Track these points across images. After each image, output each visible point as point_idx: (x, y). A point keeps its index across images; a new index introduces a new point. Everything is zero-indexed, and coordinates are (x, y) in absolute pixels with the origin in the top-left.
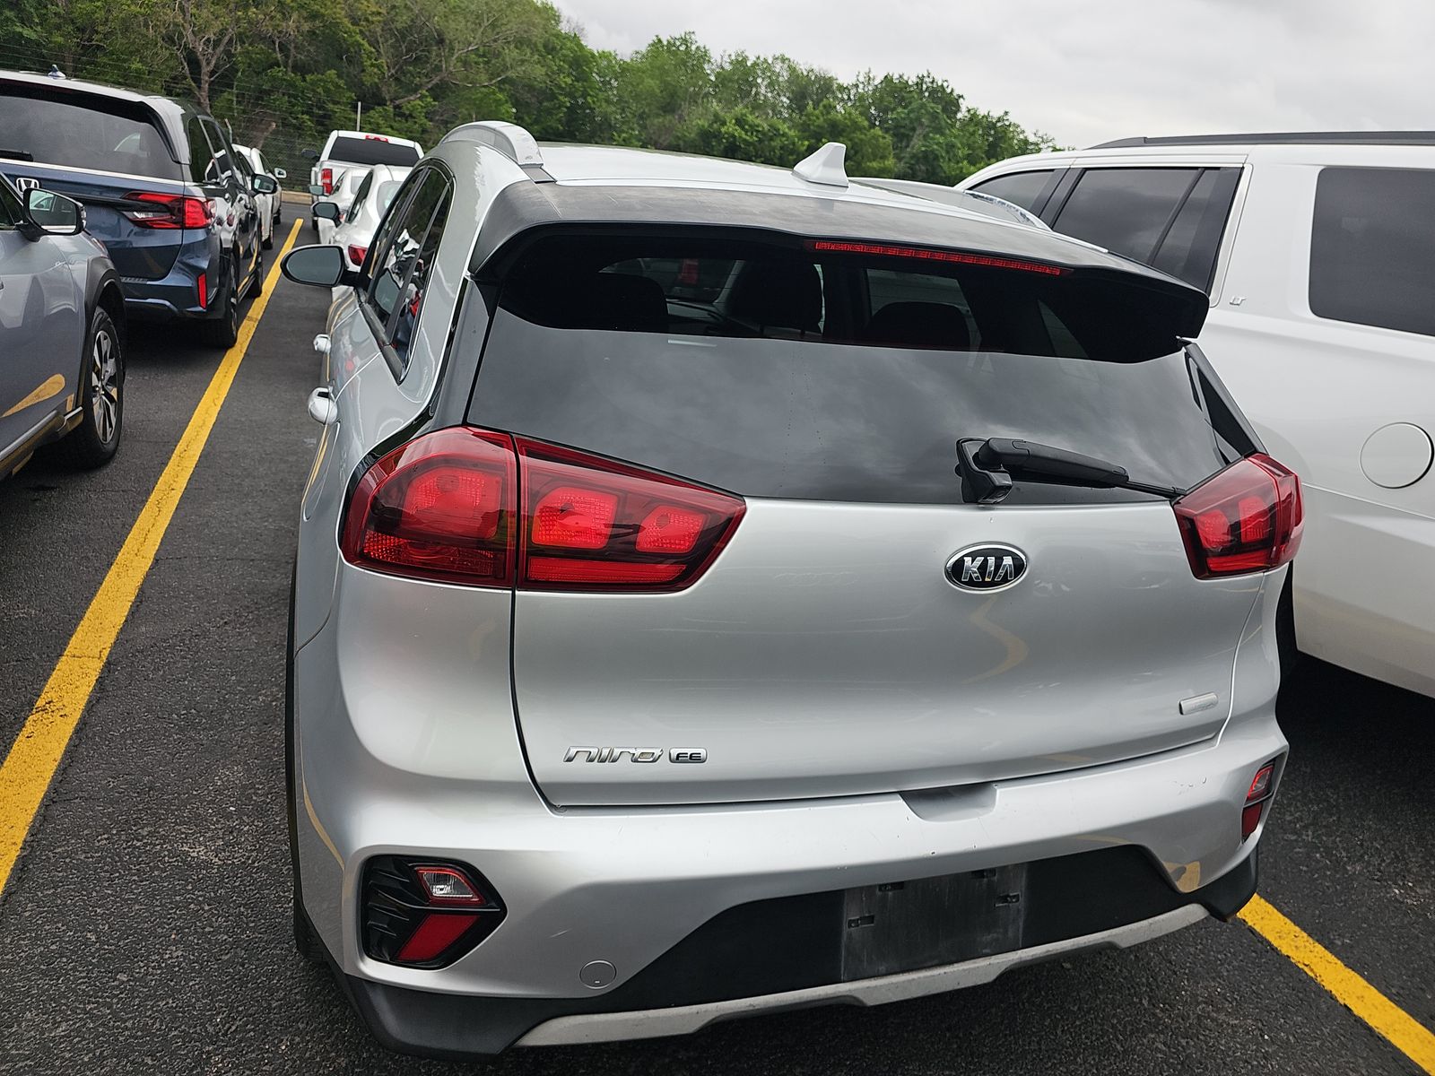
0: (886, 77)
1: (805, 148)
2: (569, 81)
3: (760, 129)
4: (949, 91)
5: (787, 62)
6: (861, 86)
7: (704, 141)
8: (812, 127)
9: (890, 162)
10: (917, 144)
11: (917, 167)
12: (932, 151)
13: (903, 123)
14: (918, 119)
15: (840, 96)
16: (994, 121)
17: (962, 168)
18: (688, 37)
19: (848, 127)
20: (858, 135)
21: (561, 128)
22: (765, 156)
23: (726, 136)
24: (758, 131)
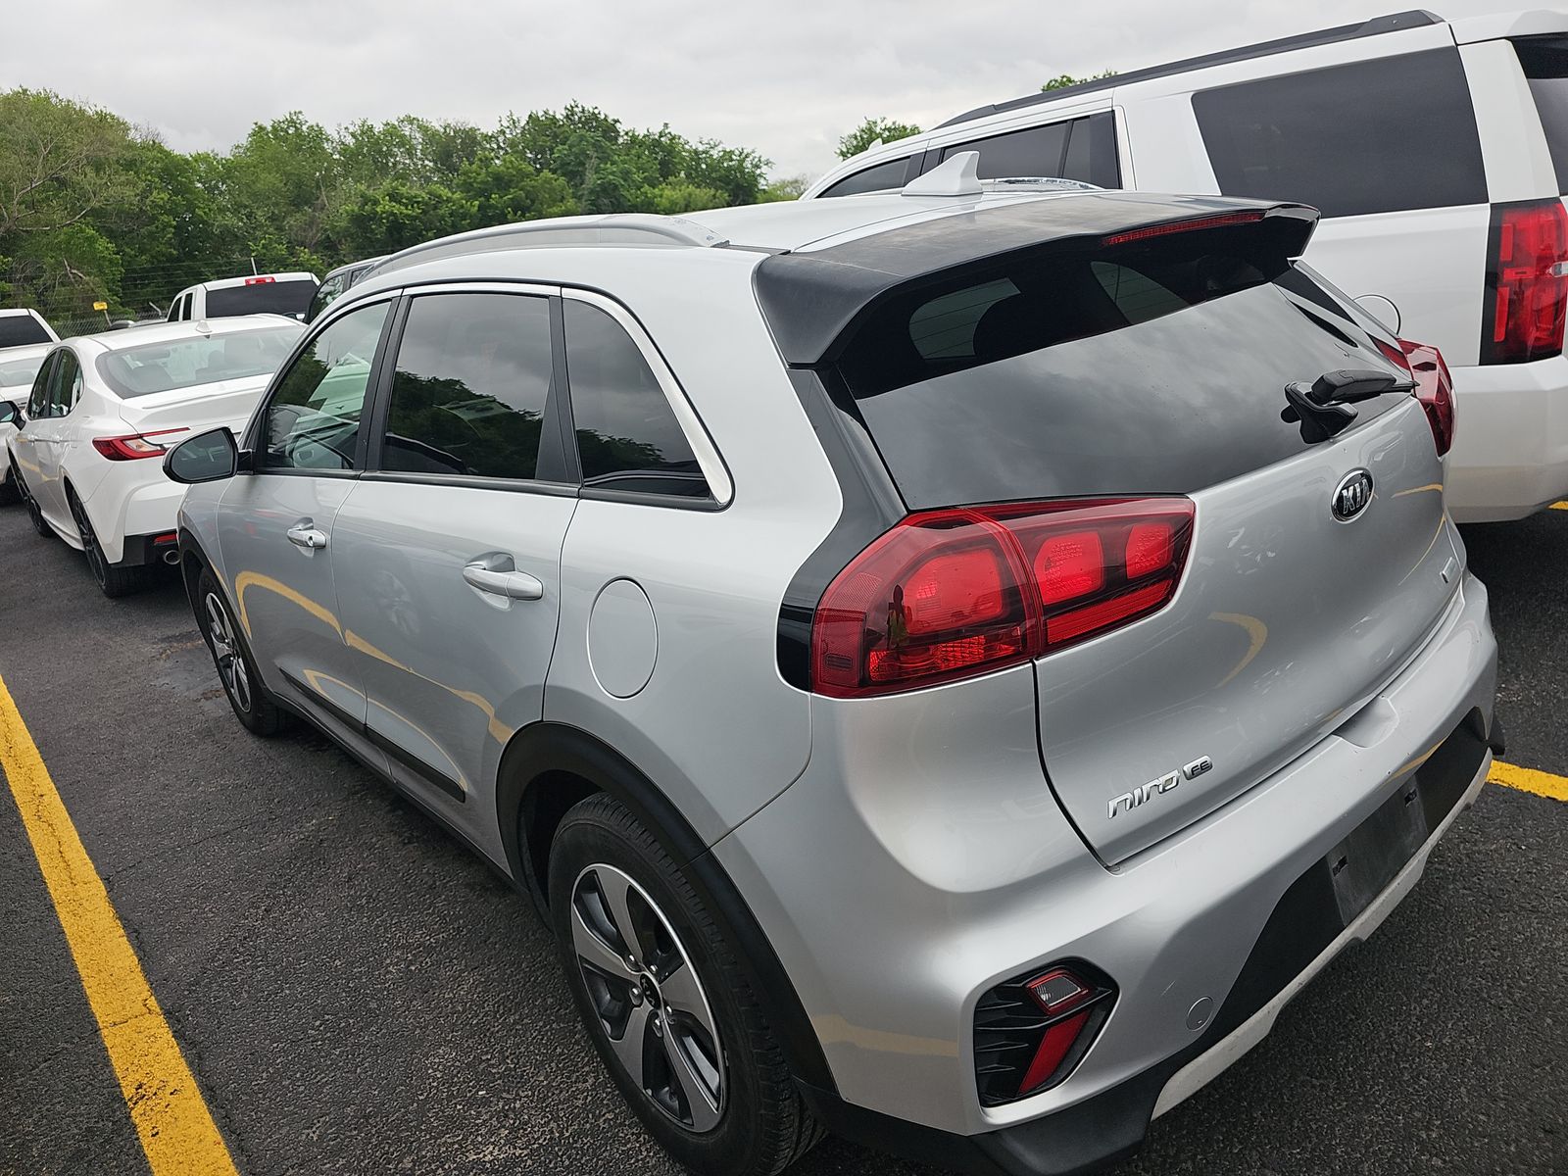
0: (530, 116)
1: (476, 208)
2: (165, 196)
3: (420, 199)
4: (602, 117)
5: (415, 122)
6: (508, 131)
7: (359, 227)
8: (475, 185)
9: (571, 203)
10: (591, 179)
11: (600, 202)
12: (610, 183)
13: (567, 160)
14: (583, 152)
15: (488, 146)
16: (657, 137)
17: (646, 193)
18: (295, 118)
19: (514, 176)
20: (527, 182)
21: (175, 252)
22: (436, 228)
23: (384, 215)
24: (418, 203)
